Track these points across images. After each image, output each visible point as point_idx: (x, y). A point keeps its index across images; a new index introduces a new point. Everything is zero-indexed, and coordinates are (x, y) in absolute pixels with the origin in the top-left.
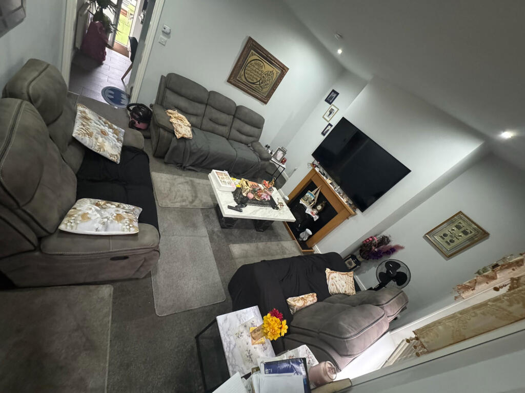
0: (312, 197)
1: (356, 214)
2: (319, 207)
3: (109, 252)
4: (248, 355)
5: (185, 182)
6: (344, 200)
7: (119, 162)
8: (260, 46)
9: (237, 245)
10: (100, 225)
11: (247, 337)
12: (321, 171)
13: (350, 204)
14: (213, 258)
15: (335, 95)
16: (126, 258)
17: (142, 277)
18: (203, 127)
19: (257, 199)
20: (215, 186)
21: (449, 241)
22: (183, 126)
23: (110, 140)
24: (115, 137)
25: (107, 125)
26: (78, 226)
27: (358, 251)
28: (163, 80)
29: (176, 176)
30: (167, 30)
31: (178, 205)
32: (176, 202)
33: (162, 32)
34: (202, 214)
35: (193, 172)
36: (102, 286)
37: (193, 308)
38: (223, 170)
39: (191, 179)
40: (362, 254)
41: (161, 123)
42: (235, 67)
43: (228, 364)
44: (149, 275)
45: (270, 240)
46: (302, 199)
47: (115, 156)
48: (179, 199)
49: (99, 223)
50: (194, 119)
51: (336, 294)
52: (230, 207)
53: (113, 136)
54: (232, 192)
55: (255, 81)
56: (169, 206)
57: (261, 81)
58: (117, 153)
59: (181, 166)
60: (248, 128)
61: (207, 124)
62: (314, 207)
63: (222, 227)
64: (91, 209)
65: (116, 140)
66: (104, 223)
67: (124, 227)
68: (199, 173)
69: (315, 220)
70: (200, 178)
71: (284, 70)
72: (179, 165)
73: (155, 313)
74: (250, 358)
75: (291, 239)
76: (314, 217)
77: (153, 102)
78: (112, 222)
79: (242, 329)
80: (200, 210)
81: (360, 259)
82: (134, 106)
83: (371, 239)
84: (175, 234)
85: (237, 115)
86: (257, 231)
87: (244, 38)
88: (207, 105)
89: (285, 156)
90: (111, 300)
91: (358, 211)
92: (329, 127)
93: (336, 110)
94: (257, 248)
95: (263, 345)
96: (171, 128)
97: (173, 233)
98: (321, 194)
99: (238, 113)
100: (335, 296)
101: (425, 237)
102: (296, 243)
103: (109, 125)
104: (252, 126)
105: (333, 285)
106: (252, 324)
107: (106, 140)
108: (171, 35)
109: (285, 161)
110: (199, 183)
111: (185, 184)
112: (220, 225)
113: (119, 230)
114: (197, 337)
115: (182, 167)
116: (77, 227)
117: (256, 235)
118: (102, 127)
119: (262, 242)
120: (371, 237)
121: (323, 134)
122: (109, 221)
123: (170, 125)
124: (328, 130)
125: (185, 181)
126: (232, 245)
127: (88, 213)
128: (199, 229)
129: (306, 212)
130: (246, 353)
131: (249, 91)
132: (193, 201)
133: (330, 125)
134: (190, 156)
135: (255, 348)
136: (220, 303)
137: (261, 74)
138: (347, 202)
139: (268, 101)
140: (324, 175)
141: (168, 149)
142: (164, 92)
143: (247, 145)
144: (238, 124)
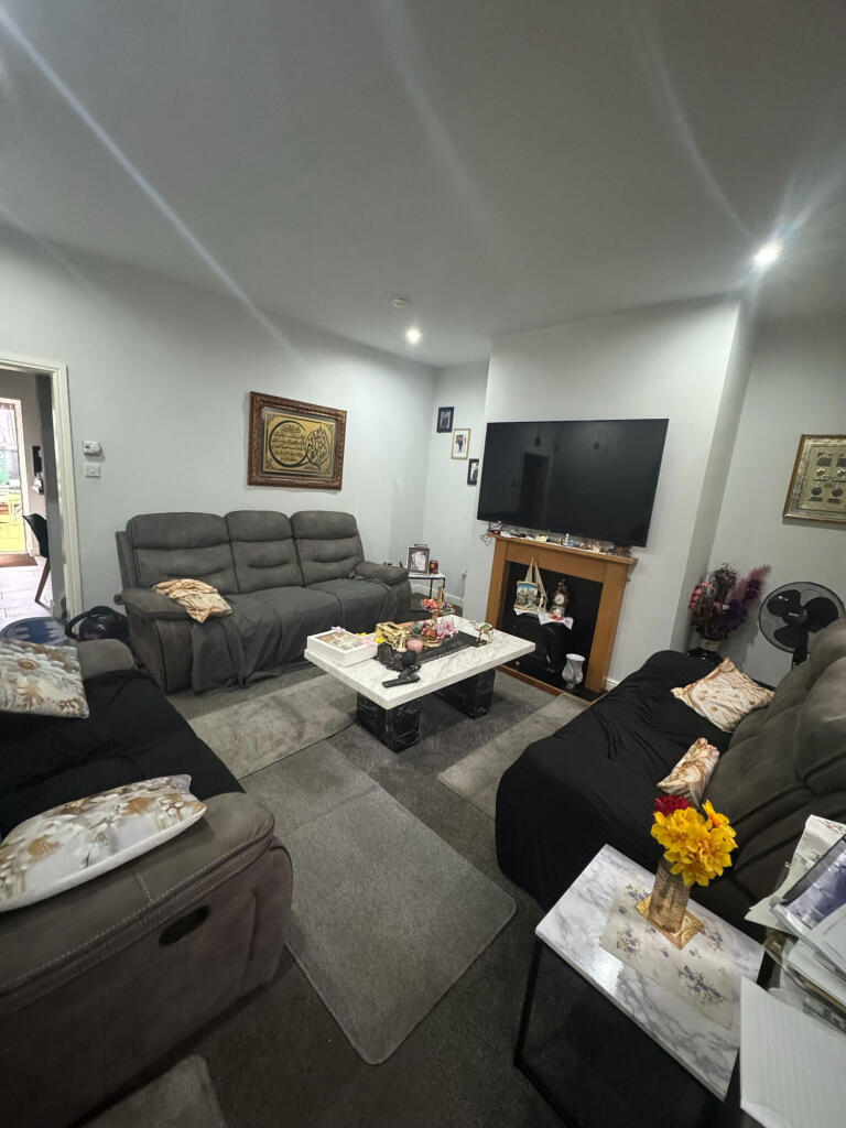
0: (532, 589)
1: (636, 561)
2: (560, 599)
3: (149, 911)
4: (693, 984)
5: (262, 707)
6: (596, 550)
7: (87, 713)
8: (276, 398)
9: (454, 767)
10: (90, 845)
11: (649, 936)
12: (515, 532)
13: (610, 550)
14: (420, 825)
15: (449, 414)
16: (202, 914)
17: (269, 977)
18: (243, 586)
19: (431, 646)
20: (331, 664)
21: (831, 496)
22: (201, 595)
23: (46, 674)
24: (57, 666)
25: (30, 649)
26: (28, 877)
27: (696, 635)
28: (122, 539)
29: (236, 707)
30: (94, 447)
31: (270, 758)
32: (265, 754)
33: (84, 457)
34: (335, 746)
35: (267, 682)
36: (167, 1075)
37: (454, 980)
38: (329, 629)
39: (270, 695)
40: (707, 634)
41: (152, 610)
42: (250, 453)
43: (668, 1046)
44: (288, 959)
45: (512, 721)
46: (516, 605)
47: (74, 703)
48: (268, 744)
49: (89, 840)
50: (219, 579)
51: (738, 723)
52: (388, 684)
53: (53, 665)
54: (375, 658)
55: (299, 459)
56: (251, 770)
57: (309, 456)
58: (76, 696)
59: (236, 683)
60: (331, 547)
61: (249, 577)
62: (549, 606)
63: (397, 749)
64: (51, 825)
65: (63, 671)
66: (101, 837)
67: (161, 816)
68: (281, 678)
69: (570, 627)
70: (288, 685)
71: (338, 418)
72: (230, 682)
73: (364, 1062)
74: (705, 988)
75: (551, 697)
76: (563, 621)
77: (120, 590)
78: (121, 822)
79: (620, 923)
80: (326, 743)
81: (713, 647)
82: (81, 621)
83: (699, 591)
84: (298, 822)
85: (298, 533)
86: (473, 718)
87: (243, 398)
88: (230, 542)
89: (432, 557)
90: (214, 1103)
91: (637, 553)
92: (474, 465)
93: (465, 433)
94: (499, 750)
95: (704, 933)
96: (179, 609)
97: (294, 822)
98: (544, 573)
99: (296, 529)
100: (740, 725)
101: (787, 520)
102: (567, 698)
103: (34, 648)
104: (335, 539)
105: (716, 709)
106: (632, 895)
107: (38, 676)
108: (105, 453)
109: (436, 565)
110: (293, 695)
111: (264, 710)
112: (390, 748)
113: (150, 832)
114: (519, 1062)
115: (238, 683)
116: (23, 885)
117: (477, 728)
118: (21, 656)
119: (500, 732)
120: (697, 588)
121: (471, 482)
122: (113, 825)
123: (174, 605)
124: (476, 471)
125: (259, 705)
126: (442, 774)
127: (46, 836)
128: (348, 782)
129: (542, 622)
130: (684, 981)
131: (297, 482)
132: (300, 735)
133: (472, 461)
134: (244, 648)
135: (692, 953)
136: (509, 923)
137: (302, 443)
138: (602, 551)
139: (340, 481)
140: (524, 536)
141: (192, 657)
142: (134, 559)
143: (348, 577)
144: (308, 547)
